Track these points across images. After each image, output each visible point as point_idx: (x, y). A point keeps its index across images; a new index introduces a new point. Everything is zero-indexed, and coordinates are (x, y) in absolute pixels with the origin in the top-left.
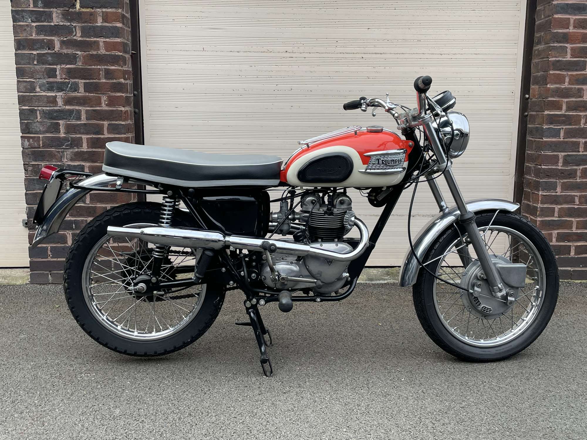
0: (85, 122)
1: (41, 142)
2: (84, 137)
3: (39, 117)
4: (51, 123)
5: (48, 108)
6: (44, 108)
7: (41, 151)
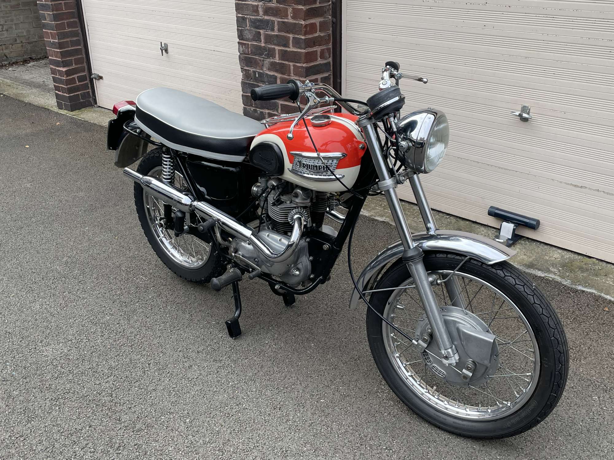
0: (277, 34)
1: (250, 49)
2: (277, 48)
3: (248, 26)
4: (256, 31)
5: (253, 17)
7: (250, 58)
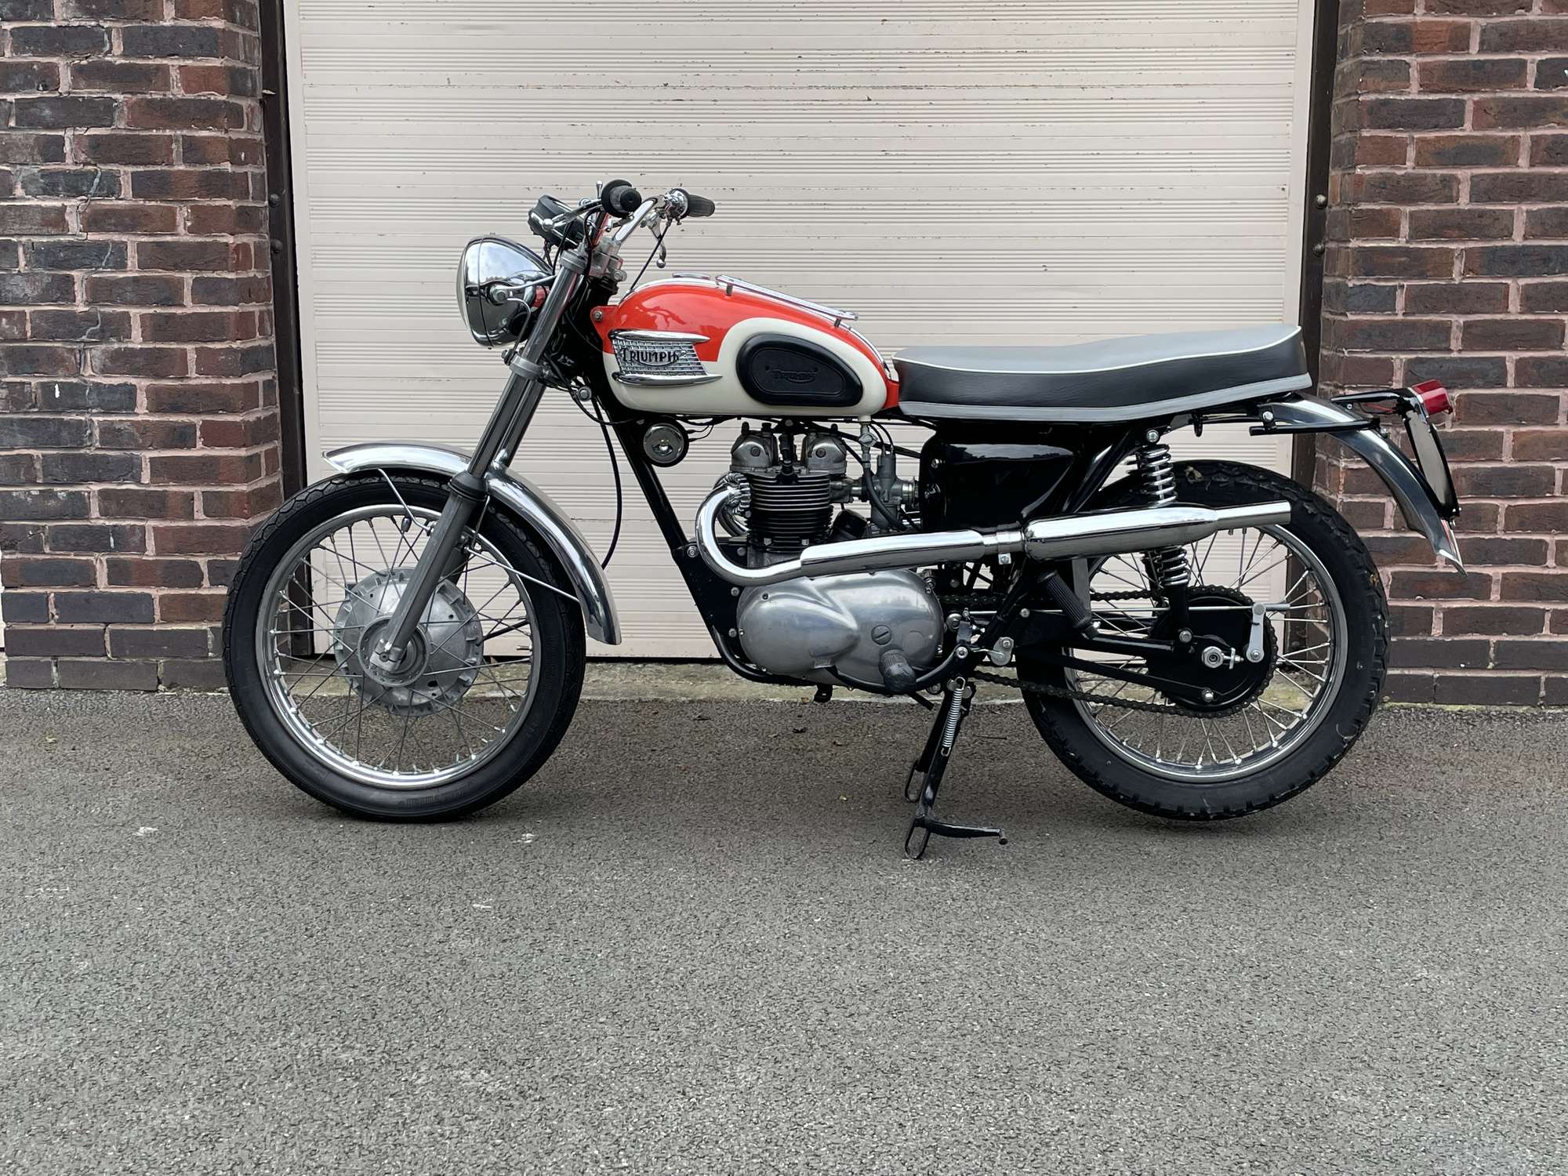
0: (137, 275)
1: (28, 327)
2: (135, 312)
3: (22, 263)
4: (53, 276)
5: (45, 240)
6: (36, 239)
7: (28, 349)
